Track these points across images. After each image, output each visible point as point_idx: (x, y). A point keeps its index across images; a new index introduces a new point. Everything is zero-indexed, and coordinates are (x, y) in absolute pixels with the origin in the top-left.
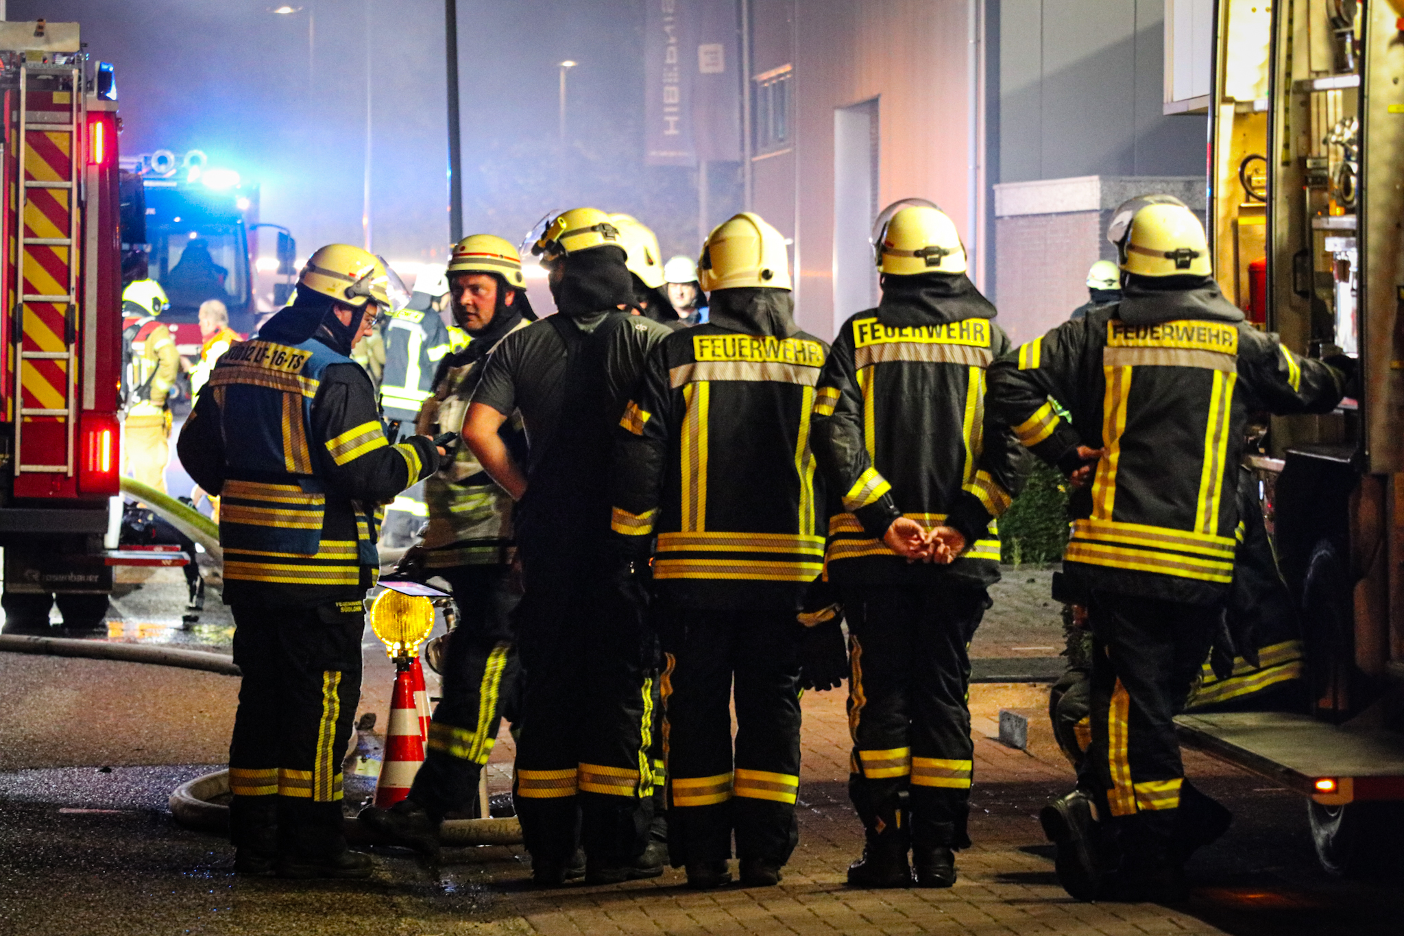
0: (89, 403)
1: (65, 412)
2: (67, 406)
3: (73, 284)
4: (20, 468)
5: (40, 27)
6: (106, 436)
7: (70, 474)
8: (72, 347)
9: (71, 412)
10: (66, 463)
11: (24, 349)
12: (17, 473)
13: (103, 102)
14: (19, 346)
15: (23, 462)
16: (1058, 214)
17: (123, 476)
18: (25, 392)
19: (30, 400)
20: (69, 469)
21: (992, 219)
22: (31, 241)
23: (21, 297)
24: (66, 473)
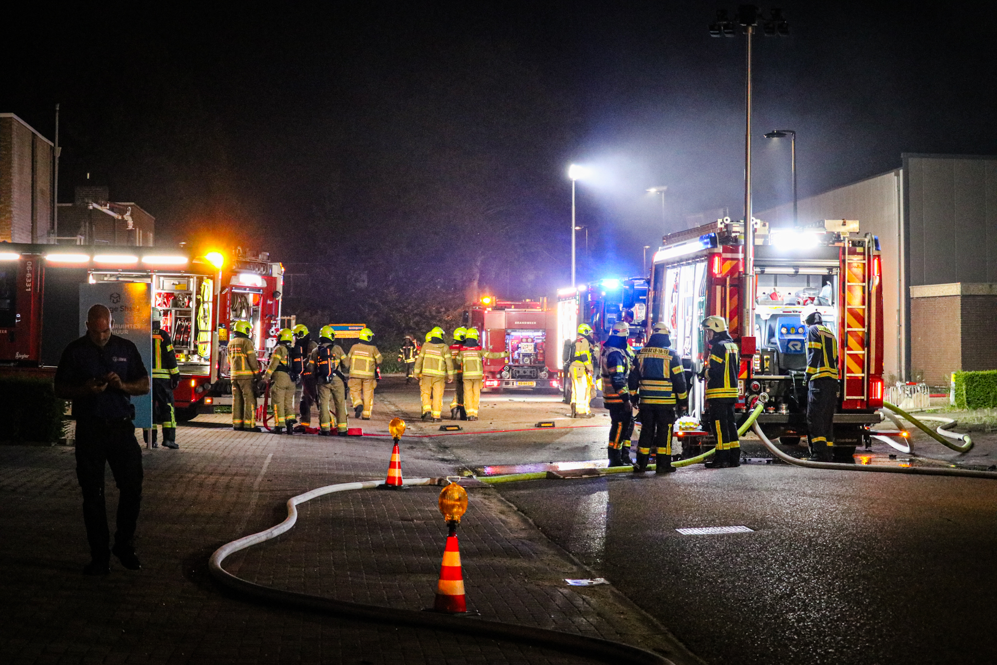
0: (872, 372)
1: (863, 375)
2: (863, 372)
3: (866, 324)
4: (846, 397)
5: (845, 222)
6: (879, 384)
7: (865, 400)
8: (866, 349)
9: (865, 375)
10: (863, 395)
11: (848, 350)
12: (845, 400)
13: (877, 251)
14: (846, 349)
15: (847, 395)
16: (940, 297)
17: (884, 401)
18: (848, 368)
19: (849, 371)
20: (865, 398)
21: (908, 298)
22: (849, 307)
23: (847, 329)
24: (864, 399)
